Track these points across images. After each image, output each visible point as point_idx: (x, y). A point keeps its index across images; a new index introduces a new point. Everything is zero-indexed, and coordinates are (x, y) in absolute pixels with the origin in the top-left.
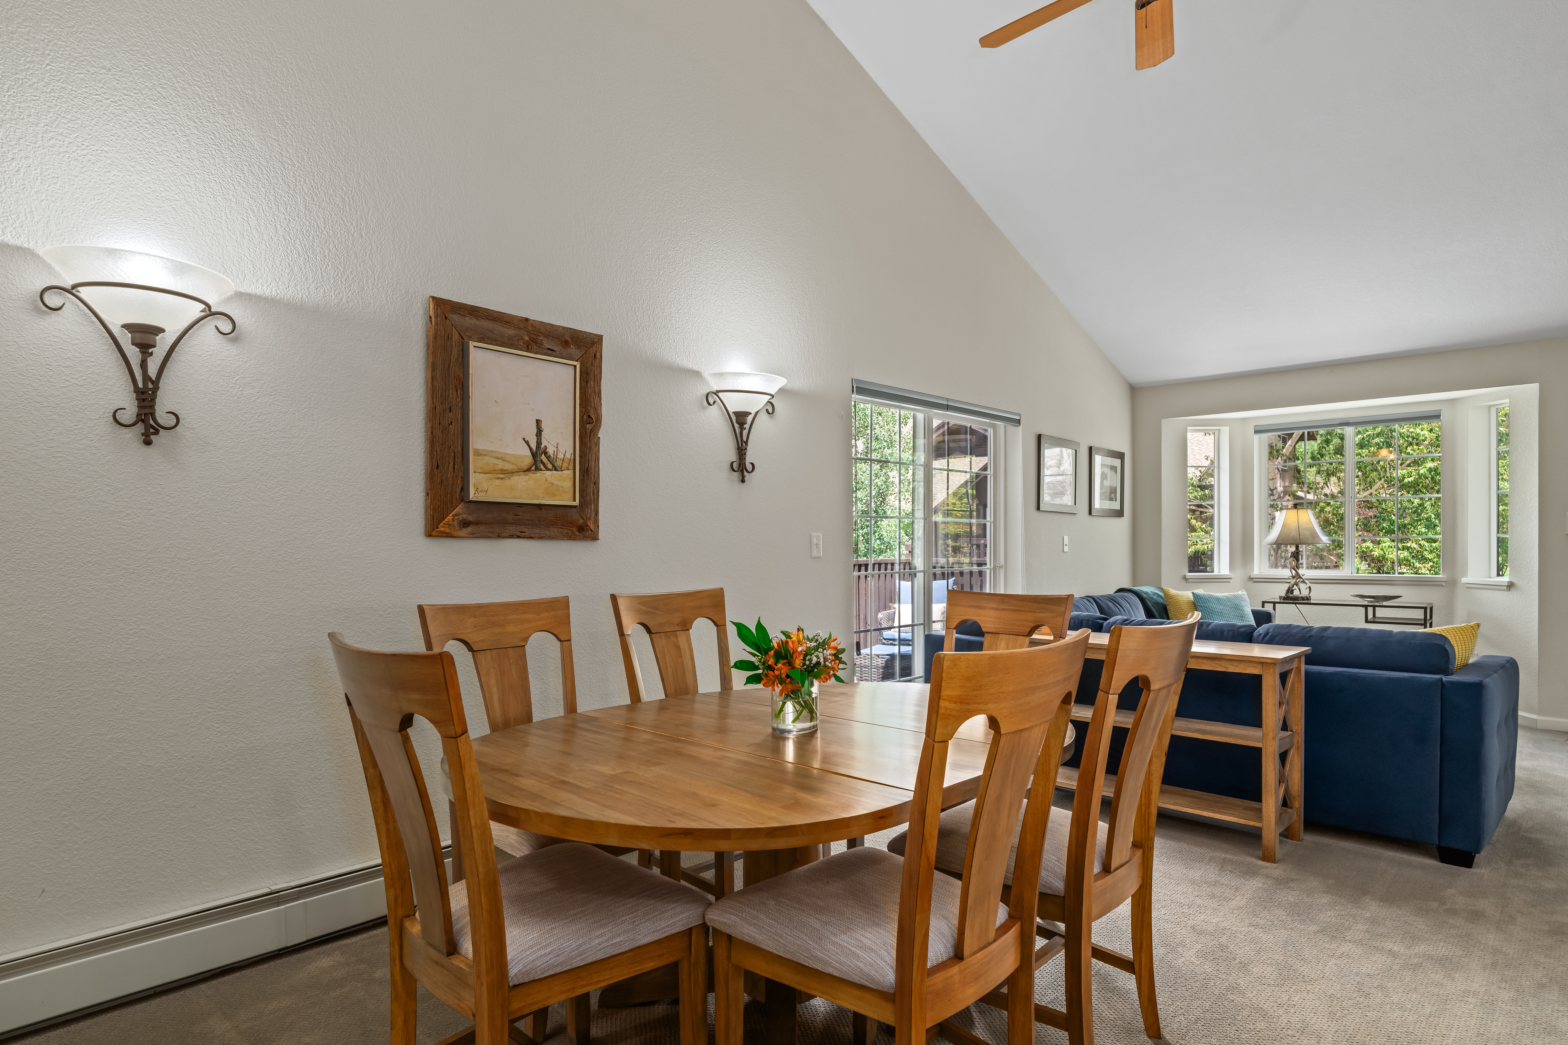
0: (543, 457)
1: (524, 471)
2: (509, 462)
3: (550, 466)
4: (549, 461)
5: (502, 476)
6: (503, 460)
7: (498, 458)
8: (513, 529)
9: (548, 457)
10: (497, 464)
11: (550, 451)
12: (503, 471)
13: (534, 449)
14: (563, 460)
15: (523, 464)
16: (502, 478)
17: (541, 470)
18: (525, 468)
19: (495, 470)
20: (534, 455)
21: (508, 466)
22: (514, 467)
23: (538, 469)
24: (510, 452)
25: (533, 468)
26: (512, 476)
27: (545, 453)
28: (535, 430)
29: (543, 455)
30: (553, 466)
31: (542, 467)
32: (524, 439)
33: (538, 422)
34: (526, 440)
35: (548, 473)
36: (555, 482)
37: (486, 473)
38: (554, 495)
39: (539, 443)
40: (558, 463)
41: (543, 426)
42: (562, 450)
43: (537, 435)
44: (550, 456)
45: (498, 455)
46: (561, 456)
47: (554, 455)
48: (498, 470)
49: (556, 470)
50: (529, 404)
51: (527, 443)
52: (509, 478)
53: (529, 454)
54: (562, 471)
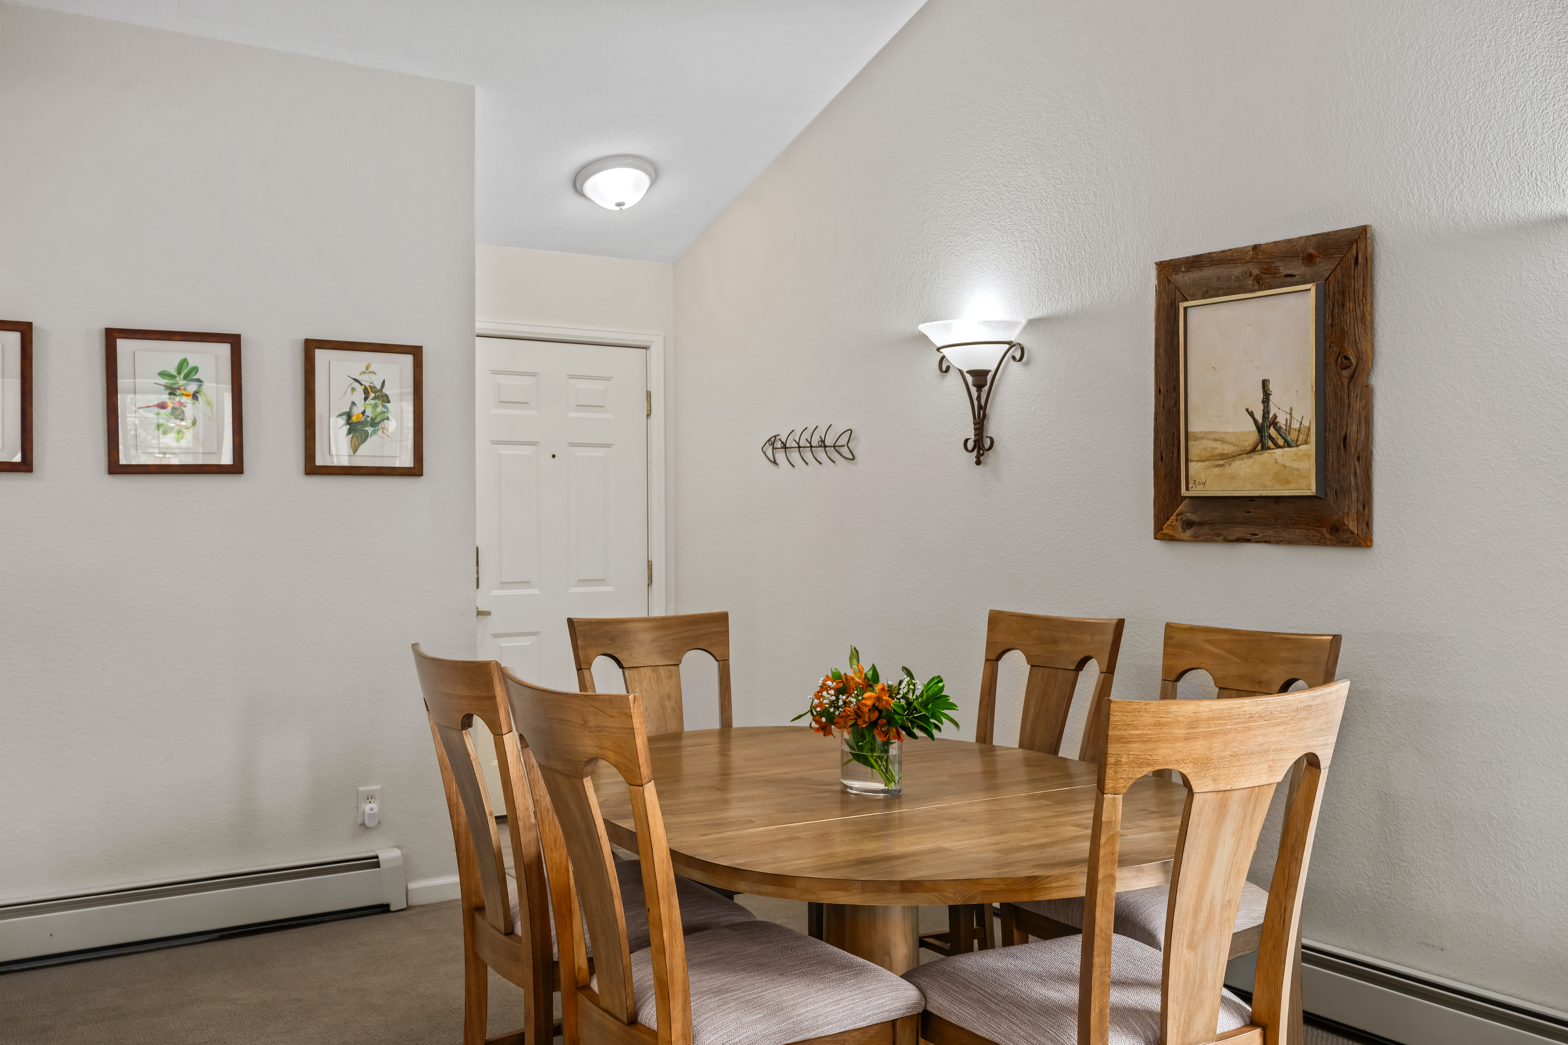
0: (1272, 431)
1: (1248, 453)
2: (1230, 443)
3: (1281, 442)
4: (1280, 435)
5: (1221, 462)
6: (1223, 441)
7: (1216, 440)
8: (1239, 532)
9: (1278, 430)
10: (1217, 448)
11: (1281, 420)
12: (1223, 456)
13: (1260, 420)
14: (1299, 431)
15: (1246, 444)
16: (1221, 466)
17: (1269, 448)
18: (1249, 448)
19: (1213, 456)
20: (1260, 429)
21: (1228, 449)
22: (1236, 448)
23: (1265, 448)
24: (1230, 430)
25: (1259, 447)
26: (1233, 461)
27: (1274, 423)
28: (1261, 395)
29: (1272, 428)
30: (1286, 441)
31: (1270, 444)
32: (1247, 410)
33: (1265, 383)
34: (1250, 410)
35: (1279, 451)
36: (1288, 464)
37: (1203, 461)
38: (1288, 482)
39: (1266, 412)
40: (1293, 436)
41: (1272, 387)
42: (1297, 416)
43: (1263, 402)
44: (1281, 428)
45: (1217, 436)
46: (1295, 425)
47: (1286, 425)
48: (1217, 455)
49: (1289, 446)
50: (1253, 361)
51: (1251, 414)
52: (1230, 464)
53: (1253, 428)
54: (1298, 446)
